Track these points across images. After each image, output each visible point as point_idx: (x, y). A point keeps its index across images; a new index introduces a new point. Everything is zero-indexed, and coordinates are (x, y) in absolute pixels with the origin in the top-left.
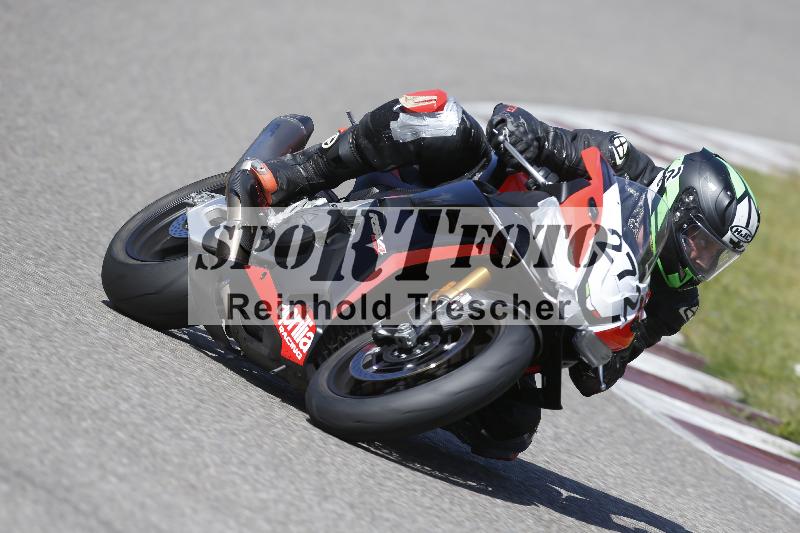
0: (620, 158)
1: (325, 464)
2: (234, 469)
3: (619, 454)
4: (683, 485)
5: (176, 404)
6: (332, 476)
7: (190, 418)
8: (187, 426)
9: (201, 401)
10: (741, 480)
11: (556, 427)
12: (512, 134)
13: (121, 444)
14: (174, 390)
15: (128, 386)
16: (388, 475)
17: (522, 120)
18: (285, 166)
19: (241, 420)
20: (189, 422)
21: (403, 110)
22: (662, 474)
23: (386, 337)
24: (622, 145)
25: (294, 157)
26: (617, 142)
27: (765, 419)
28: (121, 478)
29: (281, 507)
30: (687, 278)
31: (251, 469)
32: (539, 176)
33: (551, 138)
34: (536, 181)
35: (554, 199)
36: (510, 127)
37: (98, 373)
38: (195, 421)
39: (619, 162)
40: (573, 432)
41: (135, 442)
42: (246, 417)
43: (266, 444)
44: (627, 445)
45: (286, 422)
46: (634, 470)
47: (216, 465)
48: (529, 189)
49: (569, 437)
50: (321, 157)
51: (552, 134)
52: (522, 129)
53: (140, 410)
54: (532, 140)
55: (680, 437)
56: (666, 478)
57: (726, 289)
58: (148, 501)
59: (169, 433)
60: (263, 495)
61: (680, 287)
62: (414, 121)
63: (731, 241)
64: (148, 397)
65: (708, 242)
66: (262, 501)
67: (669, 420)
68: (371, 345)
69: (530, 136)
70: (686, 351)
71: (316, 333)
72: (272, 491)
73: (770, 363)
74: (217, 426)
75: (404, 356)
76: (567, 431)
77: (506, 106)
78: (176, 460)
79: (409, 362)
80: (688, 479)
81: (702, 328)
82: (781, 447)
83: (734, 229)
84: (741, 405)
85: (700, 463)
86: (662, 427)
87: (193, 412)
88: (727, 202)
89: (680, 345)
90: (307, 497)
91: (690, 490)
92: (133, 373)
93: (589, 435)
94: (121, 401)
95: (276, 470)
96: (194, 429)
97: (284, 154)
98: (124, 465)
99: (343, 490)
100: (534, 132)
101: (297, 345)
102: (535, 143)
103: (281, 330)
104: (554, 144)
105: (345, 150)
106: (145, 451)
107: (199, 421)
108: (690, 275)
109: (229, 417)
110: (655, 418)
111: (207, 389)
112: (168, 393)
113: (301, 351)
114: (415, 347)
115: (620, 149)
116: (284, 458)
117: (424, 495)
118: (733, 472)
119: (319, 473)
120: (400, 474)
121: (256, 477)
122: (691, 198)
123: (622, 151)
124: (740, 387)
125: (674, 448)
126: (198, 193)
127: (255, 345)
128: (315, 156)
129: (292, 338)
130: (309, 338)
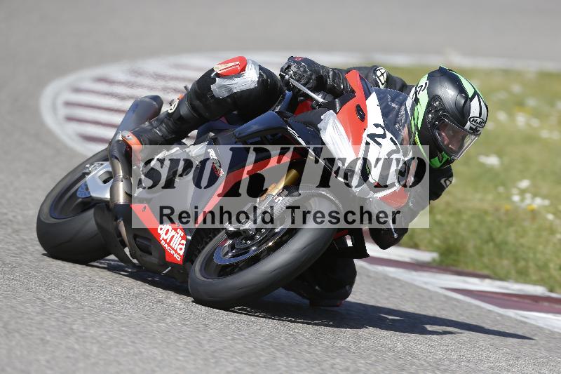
0: (383, 84)
12: (296, 74)
17: (303, 64)
18: (145, 131)
21: (218, 75)
23: (234, 232)
24: (382, 74)
25: (151, 123)
26: (378, 73)
30: (444, 160)
32: (319, 98)
33: (331, 76)
34: (317, 102)
35: (332, 111)
39: (382, 87)
48: (314, 108)
50: (169, 120)
51: (331, 73)
52: (302, 69)
54: (311, 75)
61: (441, 166)
62: (227, 82)
63: (471, 128)
65: (454, 131)
68: (226, 240)
69: (309, 73)
71: (187, 240)
75: (249, 242)
77: (295, 57)
79: (253, 246)
83: (471, 119)
88: (463, 101)
97: (144, 123)
101: (176, 252)
102: (313, 77)
103: (163, 243)
104: (333, 80)
105: (185, 111)
108: (446, 157)
113: (179, 254)
114: (255, 234)
115: (381, 78)
122: (438, 103)
123: (383, 79)
126: (92, 164)
127: (148, 258)
128: (166, 120)
129: (171, 247)
130: (183, 244)
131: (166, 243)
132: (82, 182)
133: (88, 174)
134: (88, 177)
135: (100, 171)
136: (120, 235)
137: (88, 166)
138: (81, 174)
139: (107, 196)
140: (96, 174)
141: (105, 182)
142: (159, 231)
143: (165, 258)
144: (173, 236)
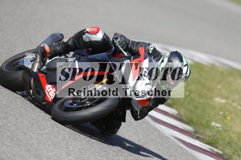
0: (151, 51)
1: (69, 145)
2: (42, 145)
3: (157, 146)
4: (176, 157)
5: (25, 125)
6: (71, 149)
7: (29, 129)
8: (28, 132)
9: (33, 124)
10: (193, 156)
11: (139, 138)
12: (119, 42)
13: (8, 136)
14: (25, 121)
15: (11, 119)
16: (88, 150)
17: (123, 38)
18: (53, 46)
19: (44, 131)
20: (29, 130)
21: (87, 32)
22: (170, 153)
24: (152, 47)
25: (56, 44)
26: (150, 46)
27: (202, 138)
28: (7, 146)
29: (55, 157)
31: (47, 146)
32: (126, 54)
33: (130, 44)
34: (124, 55)
35: (129, 60)
36: (119, 39)
37: (2, 114)
38: (31, 130)
39: (151, 52)
40: (144, 139)
41: (13, 136)
42: (46, 130)
43: (51, 138)
44: (160, 144)
45: (58, 132)
46: (162, 152)
47: (36, 144)
49: (142, 140)
51: (131, 42)
52: (122, 40)
53: (14, 126)
54: (125, 44)
55: (176, 142)
56: (171, 155)
57: (191, 99)
58: (16, 154)
59: (23, 133)
60: (50, 154)
62: (90, 36)
64: (17, 122)
66: (50, 155)
67: (172, 137)
69: (125, 43)
70: (179, 117)
71: (56, 94)
72: (53, 153)
73: (204, 121)
74: (37, 132)
76: (142, 139)
77: (118, 34)
78: (24, 142)
80: (177, 155)
81: (184, 110)
82: (206, 147)
84: (194, 134)
85: (181, 151)
86: (171, 139)
87: (30, 127)
89: (177, 115)
90: (63, 155)
91: (178, 158)
92: (13, 115)
93: (148, 140)
94: (9, 123)
95: (54, 146)
96: (31, 133)
97: (53, 43)
98: (8, 142)
99: (74, 153)
100: (126, 41)
101: (50, 97)
102: (126, 45)
103: (46, 92)
104: (131, 45)
105: (70, 43)
106: (15, 138)
107: (32, 130)
109: (41, 130)
110: (169, 136)
111: (35, 121)
112: (23, 121)
113: (51, 98)
116: (57, 143)
117: (98, 156)
118: (191, 154)
119: (67, 148)
120: (92, 149)
121: (48, 148)
123: (152, 49)
124: (195, 128)
125: (174, 145)
126: (28, 53)
127: (38, 96)
128: (62, 44)
129: (49, 94)
130: (54, 95)
131: (47, 92)
132: (22, 59)
133: (26, 56)
134: (25, 58)
135: (30, 56)
136: (30, 84)
137: (27, 53)
138: (23, 56)
139: (30, 67)
140: (29, 57)
141: (31, 61)
142: (46, 87)
143: (45, 98)
144: (51, 90)
